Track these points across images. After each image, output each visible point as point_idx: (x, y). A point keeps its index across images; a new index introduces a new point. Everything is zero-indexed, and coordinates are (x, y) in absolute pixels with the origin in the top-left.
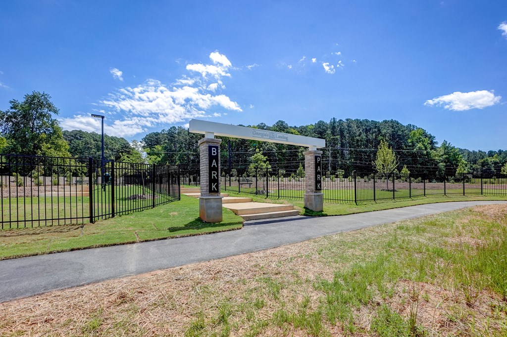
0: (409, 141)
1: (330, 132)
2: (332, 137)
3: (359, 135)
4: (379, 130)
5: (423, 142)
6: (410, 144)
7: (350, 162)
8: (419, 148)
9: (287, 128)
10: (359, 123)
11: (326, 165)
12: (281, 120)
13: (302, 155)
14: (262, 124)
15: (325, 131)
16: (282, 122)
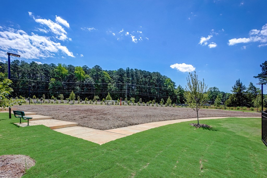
0: (165, 84)
1: (126, 75)
2: (127, 78)
3: (142, 79)
4: (151, 77)
5: (171, 85)
6: (166, 85)
7: (137, 93)
8: (169, 87)
9: (102, 70)
10: (142, 72)
11: (124, 94)
12: (98, 65)
13: (110, 87)
14: (85, 66)
15: (123, 74)
16: (98, 66)
